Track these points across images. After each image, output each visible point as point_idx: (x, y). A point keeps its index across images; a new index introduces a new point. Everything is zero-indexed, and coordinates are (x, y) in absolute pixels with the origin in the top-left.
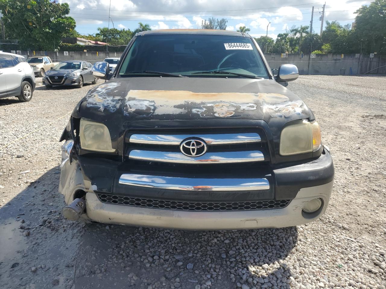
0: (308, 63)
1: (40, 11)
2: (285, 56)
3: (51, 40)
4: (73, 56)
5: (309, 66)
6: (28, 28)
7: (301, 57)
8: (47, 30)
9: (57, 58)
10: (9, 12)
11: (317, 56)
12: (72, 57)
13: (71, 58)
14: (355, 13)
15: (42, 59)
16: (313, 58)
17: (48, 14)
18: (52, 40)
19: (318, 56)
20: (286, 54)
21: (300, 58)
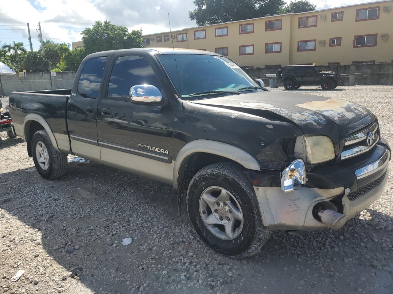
0: (50, 82)
2: (23, 74)
5: (51, 84)
7: (42, 75)
11: (57, 74)
14: (81, 34)
16: (54, 76)
19: (59, 74)
20: (24, 73)
21: (41, 77)
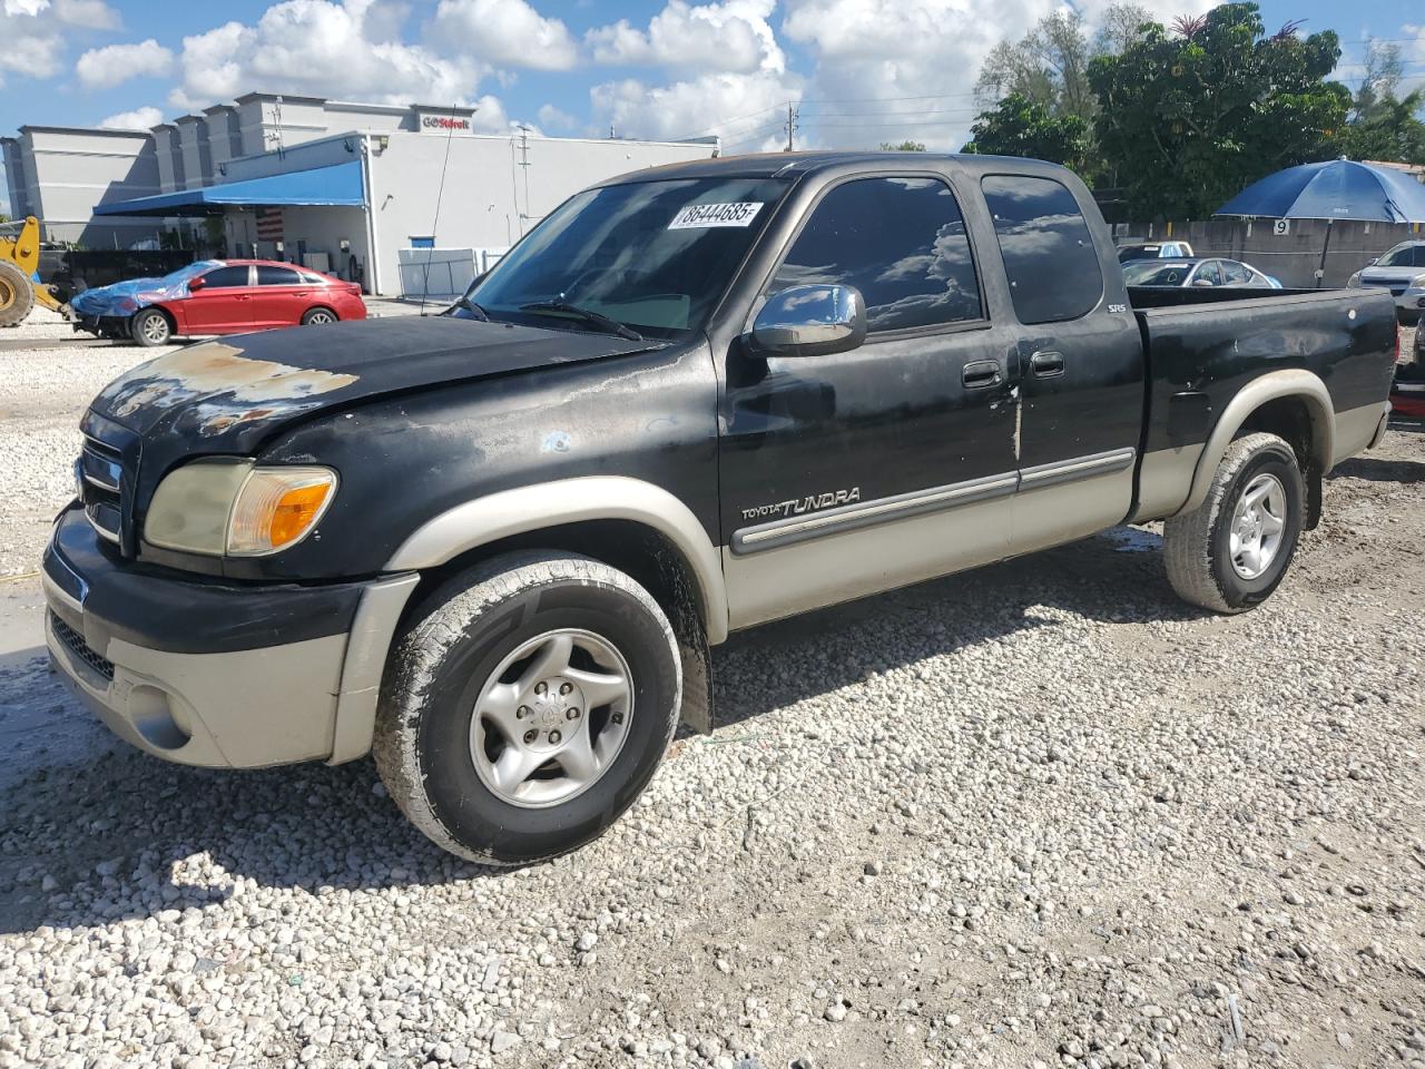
1: (1213, 80)
3: (1236, 181)
4: (1308, 236)
6: (1166, 142)
8: (1228, 144)
9: (1243, 246)
10: (1119, 96)
12: (1304, 240)
13: (1299, 244)
15: (1157, 249)
17: (1241, 86)
18: (1240, 178)
